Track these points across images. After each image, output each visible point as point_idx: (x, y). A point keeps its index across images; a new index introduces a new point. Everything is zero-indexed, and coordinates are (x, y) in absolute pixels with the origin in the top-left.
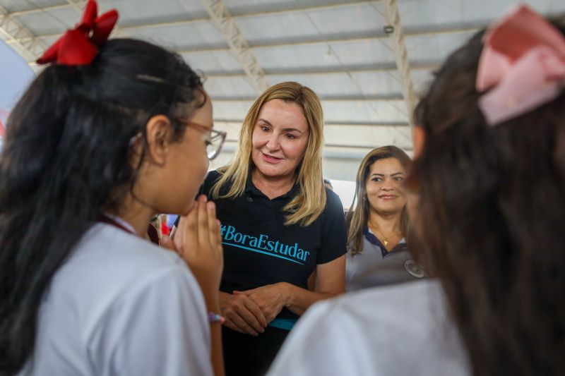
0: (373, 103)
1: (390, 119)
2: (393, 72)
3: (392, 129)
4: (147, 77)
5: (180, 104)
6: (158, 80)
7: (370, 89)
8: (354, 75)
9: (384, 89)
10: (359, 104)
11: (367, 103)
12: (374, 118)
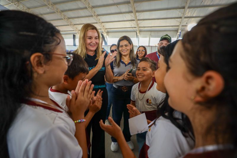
0: (125, 14)
1: (130, 19)
2: (129, 4)
3: (130, 22)
4: (25, 33)
5: (47, 45)
6: (32, 34)
7: (123, 10)
8: (118, 6)
9: (127, 10)
10: (121, 15)
11: (123, 15)
12: (125, 19)
